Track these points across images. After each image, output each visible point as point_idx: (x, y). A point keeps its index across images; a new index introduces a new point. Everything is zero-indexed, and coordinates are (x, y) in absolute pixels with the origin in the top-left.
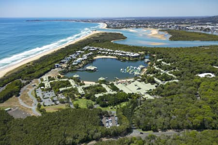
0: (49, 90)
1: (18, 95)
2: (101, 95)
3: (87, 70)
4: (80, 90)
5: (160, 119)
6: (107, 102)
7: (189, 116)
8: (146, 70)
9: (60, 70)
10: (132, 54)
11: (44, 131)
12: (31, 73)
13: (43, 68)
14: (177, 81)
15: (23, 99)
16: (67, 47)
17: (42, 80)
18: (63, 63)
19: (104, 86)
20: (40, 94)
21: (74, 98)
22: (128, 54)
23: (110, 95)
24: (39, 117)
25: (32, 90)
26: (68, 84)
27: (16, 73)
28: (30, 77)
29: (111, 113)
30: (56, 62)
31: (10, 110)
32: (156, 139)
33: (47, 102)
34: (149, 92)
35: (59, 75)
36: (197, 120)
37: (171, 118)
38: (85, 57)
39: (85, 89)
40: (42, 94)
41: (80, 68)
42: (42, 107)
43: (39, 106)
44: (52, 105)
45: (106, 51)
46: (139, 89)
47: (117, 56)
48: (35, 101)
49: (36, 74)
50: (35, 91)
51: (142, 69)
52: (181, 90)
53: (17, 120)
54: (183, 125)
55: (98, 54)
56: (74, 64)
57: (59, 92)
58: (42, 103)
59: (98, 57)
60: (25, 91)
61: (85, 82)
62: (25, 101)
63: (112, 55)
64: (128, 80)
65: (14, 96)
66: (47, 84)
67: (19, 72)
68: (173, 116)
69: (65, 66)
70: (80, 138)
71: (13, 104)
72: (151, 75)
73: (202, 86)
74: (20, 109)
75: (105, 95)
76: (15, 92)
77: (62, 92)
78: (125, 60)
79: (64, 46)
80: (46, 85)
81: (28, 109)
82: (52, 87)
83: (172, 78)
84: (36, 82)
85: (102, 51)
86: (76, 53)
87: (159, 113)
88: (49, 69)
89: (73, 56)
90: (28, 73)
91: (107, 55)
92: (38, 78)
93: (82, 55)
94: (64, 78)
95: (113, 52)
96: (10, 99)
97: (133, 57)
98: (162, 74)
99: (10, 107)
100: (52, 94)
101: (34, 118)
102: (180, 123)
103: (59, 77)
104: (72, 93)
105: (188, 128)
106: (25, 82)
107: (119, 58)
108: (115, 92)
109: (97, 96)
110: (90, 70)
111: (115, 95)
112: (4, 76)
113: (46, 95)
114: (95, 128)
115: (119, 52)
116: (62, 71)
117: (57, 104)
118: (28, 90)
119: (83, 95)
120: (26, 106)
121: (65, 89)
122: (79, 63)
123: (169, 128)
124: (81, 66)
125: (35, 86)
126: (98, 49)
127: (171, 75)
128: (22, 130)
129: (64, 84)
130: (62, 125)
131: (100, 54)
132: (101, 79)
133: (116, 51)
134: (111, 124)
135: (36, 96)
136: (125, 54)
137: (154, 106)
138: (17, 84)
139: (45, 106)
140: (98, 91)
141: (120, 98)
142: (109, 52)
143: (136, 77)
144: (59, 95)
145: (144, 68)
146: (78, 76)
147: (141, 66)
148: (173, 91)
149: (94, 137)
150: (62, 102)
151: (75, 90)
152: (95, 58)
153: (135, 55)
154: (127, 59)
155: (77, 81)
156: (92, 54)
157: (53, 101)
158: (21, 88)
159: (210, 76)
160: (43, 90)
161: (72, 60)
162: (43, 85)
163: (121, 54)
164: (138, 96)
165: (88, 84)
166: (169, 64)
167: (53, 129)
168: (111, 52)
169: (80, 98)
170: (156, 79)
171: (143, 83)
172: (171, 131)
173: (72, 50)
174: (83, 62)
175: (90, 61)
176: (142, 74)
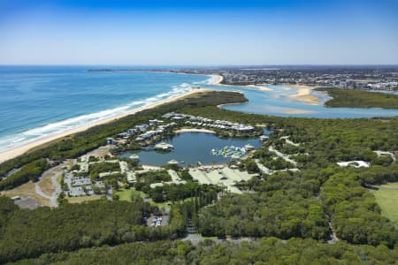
0: (85, 175)
1: (37, 180)
2: (160, 184)
3: (156, 150)
4: (131, 177)
5: (233, 220)
6: (165, 196)
7: (280, 218)
8: (253, 151)
9: (113, 147)
10: (242, 127)
11: (54, 225)
12: (66, 150)
13: (88, 143)
14: (294, 170)
15: (40, 186)
16: (138, 113)
17: (79, 161)
18: (122, 137)
19: (171, 172)
20: (68, 181)
21: (117, 188)
22: (236, 126)
23: (175, 185)
24: (55, 210)
25: (59, 174)
26: (117, 167)
27: (43, 150)
28: (63, 156)
29: (164, 210)
30: (110, 136)
31: (19, 199)
32: (213, 246)
33: (75, 192)
34: (238, 185)
35: (110, 154)
36: (288, 225)
37: (252, 220)
38: (161, 129)
39: (139, 176)
40: (72, 180)
41: (146, 145)
42: (66, 197)
43: (62, 196)
44: (81, 196)
45: (200, 121)
46: (224, 178)
47: (215, 129)
48: (59, 190)
49: (72, 152)
50: (63, 175)
51: (249, 151)
52: (292, 183)
53: (23, 211)
54: (264, 230)
55: (184, 125)
56: (138, 139)
57: (98, 178)
58: (66, 193)
59: (184, 130)
60: (48, 175)
61: (144, 167)
62: (44, 189)
63: (208, 128)
64: (215, 167)
65: (31, 182)
66: (84, 167)
67: (48, 148)
68: (255, 218)
69: (123, 141)
71: (25, 193)
72: (257, 161)
73: (331, 178)
74: (33, 198)
75: (166, 186)
76: (32, 176)
77: (103, 178)
78: (226, 137)
79: (133, 112)
80: (82, 168)
81: (44, 199)
82: (89, 170)
83: (289, 166)
84: (68, 164)
85: (194, 121)
86: (148, 123)
87: (239, 212)
88: (95, 145)
89: (141, 127)
90: (61, 150)
91: (201, 127)
92: (74, 157)
93: (156, 126)
94: (113, 159)
95: (212, 123)
96: (24, 185)
97: (242, 131)
98: (275, 158)
99: (20, 195)
100: (87, 181)
101: (47, 209)
102: (261, 227)
103: (107, 157)
104: (116, 181)
106: (52, 162)
107: (218, 132)
108: (184, 182)
109: (153, 186)
110: (161, 150)
111: (181, 185)
112: (25, 154)
113: (78, 182)
115: (220, 124)
116: (116, 149)
117: (88, 195)
118: (54, 174)
119: (131, 185)
120: (43, 195)
121: (108, 173)
122: (147, 138)
123: (246, 236)
124: (148, 142)
125: (65, 168)
126: (188, 118)
127: (291, 161)
128: (26, 223)
129: (110, 167)
130: (84, 220)
131: (188, 125)
132: (171, 162)
133: (217, 121)
134: (158, 224)
135: (62, 183)
136: (230, 126)
137: (235, 203)
138: (38, 165)
139: (71, 196)
140: (158, 179)
141: (186, 190)
142: (204, 122)
143: (231, 163)
144: (98, 183)
145: (253, 149)
146: (137, 157)
147: (248, 146)
148: (276, 184)
150: (98, 192)
151: (123, 177)
152: (178, 131)
153: (246, 128)
154: (230, 134)
155: (134, 165)
156: (175, 126)
157: (85, 190)
158: (43, 170)
159: (357, 165)
160: (75, 174)
161: (139, 132)
162: (77, 167)
163: (223, 127)
164: (218, 189)
165: (146, 168)
166: (297, 145)
167: (68, 224)
168: (208, 122)
169: (127, 188)
170: (261, 167)
171: (237, 171)
172: (246, 239)
173: (144, 118)
174: (155, 138)
175: (168, 135)
176: (244, 158)
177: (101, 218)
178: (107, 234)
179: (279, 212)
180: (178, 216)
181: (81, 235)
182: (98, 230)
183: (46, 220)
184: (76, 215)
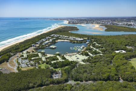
0: (26, 59)
1: (8, 61)
2: (55, 62)
3: (50, 48)
4: (44, 59)
5: (85, 75)
6: (57, 66)
7: (102, 73)
8: (85, 48)
9: (35, 47)
10: (79, 39)
11: (18, 80)
12: (17, 49)
13: (25, 46)
14: (101, 54)
15: (10, 64)
16: (41, 35)
17: (23, 53)
18: (37, 44)
19: (58, 57)
20: (20, 61)
21: (39, 63)
22: (77, 39)
23: (60, 62)
24: (17, 73)
25: (16, 59)
26: (37, 55)
27: (8, 49)
28: (16, 51)
29: (58, 71)
30: (33, 43)
31: (2, 69)
32: (80, 85)
33: (23, 65)
34: (83, 61)
35: (34, 50)
36: (105, 76)
37: (92, 74)
38: (51, 40)
39: (46, 58)
40: (21, 61)
41: (47, 47)
42: (20, 68)
43: (18, 67)
44: (26, 67)
45: (64, 37)
46: (78, 58)
47: (70, 40)
48: (17, 65)
49: (20, 50)
50: (18, 59)
51: (83, 48)
52: (102, 59)
53: (5, 74)
54: (97, 78)
55: (59, 39)
56: (43, 44)
57: (31, 60)
58: (20, 66)
59: (59, 41)
60: (12, 59)
61: (47, 55)
62: (11, 65)
63: (67, 40)
64: (73, 54)
65: (5, 62)
66: (25, 56)
67: (10, 49)
68: (93, 73)
69: (38, 45)
70: (37, 84)
71: (4, 66)
72: (87, 51)
73: (115, 57)
74: (7, 69)
75: (57, 62)
76: (6, 60)
77: (33, 60)
78: (74, 43)
79: (39, 34)
81: (12, 69)
82: (27, 57)
83: (99, 53)
85: (62, 37)
86: (46, 38)
87: (86, 71)
88: (28, 47)
89: (44, 40)
90: (15, 49)
91: (65, 39)
92: (21, 52)
93: (49, 39)
94: (35, 52)
95: (68, 38)
96: (3, 64)
97: (80, 41)
98: (94, 50)
99: (2, 67)
100: (27, 61)
101: (14, 73)
103: (33, 52)
104: (38, 61)
105: (100, 80)
106: (12, 54)
107: (71, 41)
108: (64, 60)
109: (52, 62)
110: (52, 48)
111: (63, 61)
112: (1, 51)
113: (24, 61)
114: (46, 79)
115: (72, 38)
116: (36, 48)
117: (28, 67)
118: (14, 59)
119: (44, 62)
120: (11, 67)
121: (35, 58)
122: (46, 44)
123: (90, 80)
124: (47, 45)
125: (18, 56)
126: (59, 36)
127: (99, 51)
128: (6, 79)
129: (35, 55)
130: (29, 77)
131: (60, 39)
132: (57, 53)
133: (70, 37)
134: (57, 78)
135: (18, 62)
136: (75, 39)
137: (84, 68)
138: (7, 55)
139: (22, 67)
140: (54, 60)
141: (65, 63)
142: (66, 38)
143: (78, 52)
144: (31, 62)
146: (44, 51)
147: (83, 46)
148: (96, 60)
149: (45, 84)
150: (32, 65)
151: (41, 59)
152: (57, 41)
153: (81, 39)
154: (76, 42)
155: (44, 54)
156: (55, 39)
157: (27, 65)
158: (10, 57)
159: (122, 52)
160: (22, 59)
161: (43, 42)
162: (23, 56)
164: (77, 63)
165: (49, 55)
166: (100, 45)
167: (23, 79)
168: (67, 38)
170: (89, 53)
171: (81, 55)
173: (44, 36)
174: (49, 44)
175: (54, 43)
176: (83, 51)
177: (36, 76)
178: (39, 82)
179: (101, 71)
180: (64, 74)
181: (29, 83)
182: (35, 81)
183: (15, 78)
184: (26, 75)
